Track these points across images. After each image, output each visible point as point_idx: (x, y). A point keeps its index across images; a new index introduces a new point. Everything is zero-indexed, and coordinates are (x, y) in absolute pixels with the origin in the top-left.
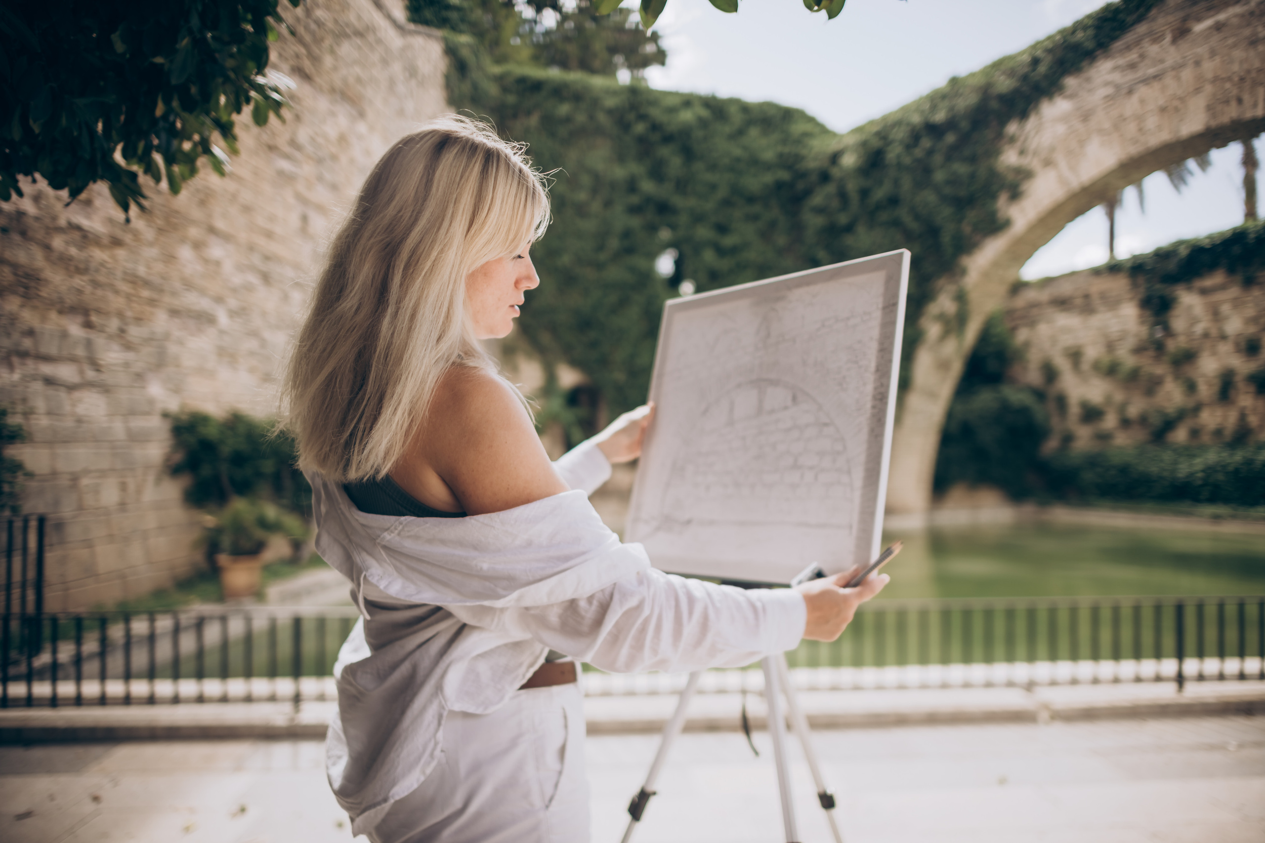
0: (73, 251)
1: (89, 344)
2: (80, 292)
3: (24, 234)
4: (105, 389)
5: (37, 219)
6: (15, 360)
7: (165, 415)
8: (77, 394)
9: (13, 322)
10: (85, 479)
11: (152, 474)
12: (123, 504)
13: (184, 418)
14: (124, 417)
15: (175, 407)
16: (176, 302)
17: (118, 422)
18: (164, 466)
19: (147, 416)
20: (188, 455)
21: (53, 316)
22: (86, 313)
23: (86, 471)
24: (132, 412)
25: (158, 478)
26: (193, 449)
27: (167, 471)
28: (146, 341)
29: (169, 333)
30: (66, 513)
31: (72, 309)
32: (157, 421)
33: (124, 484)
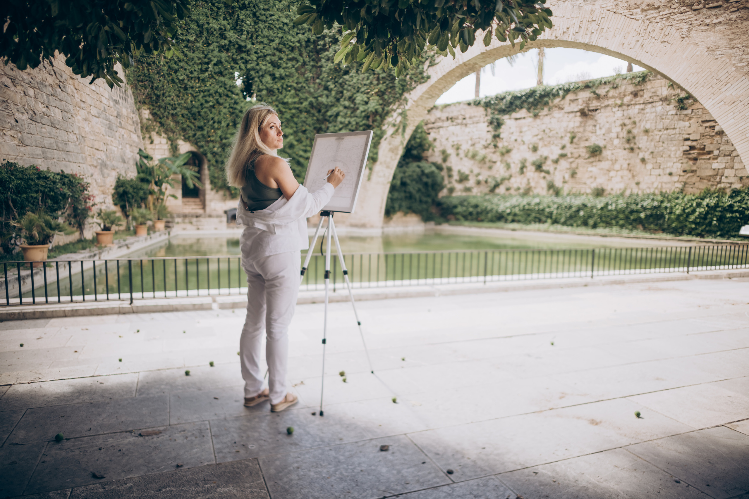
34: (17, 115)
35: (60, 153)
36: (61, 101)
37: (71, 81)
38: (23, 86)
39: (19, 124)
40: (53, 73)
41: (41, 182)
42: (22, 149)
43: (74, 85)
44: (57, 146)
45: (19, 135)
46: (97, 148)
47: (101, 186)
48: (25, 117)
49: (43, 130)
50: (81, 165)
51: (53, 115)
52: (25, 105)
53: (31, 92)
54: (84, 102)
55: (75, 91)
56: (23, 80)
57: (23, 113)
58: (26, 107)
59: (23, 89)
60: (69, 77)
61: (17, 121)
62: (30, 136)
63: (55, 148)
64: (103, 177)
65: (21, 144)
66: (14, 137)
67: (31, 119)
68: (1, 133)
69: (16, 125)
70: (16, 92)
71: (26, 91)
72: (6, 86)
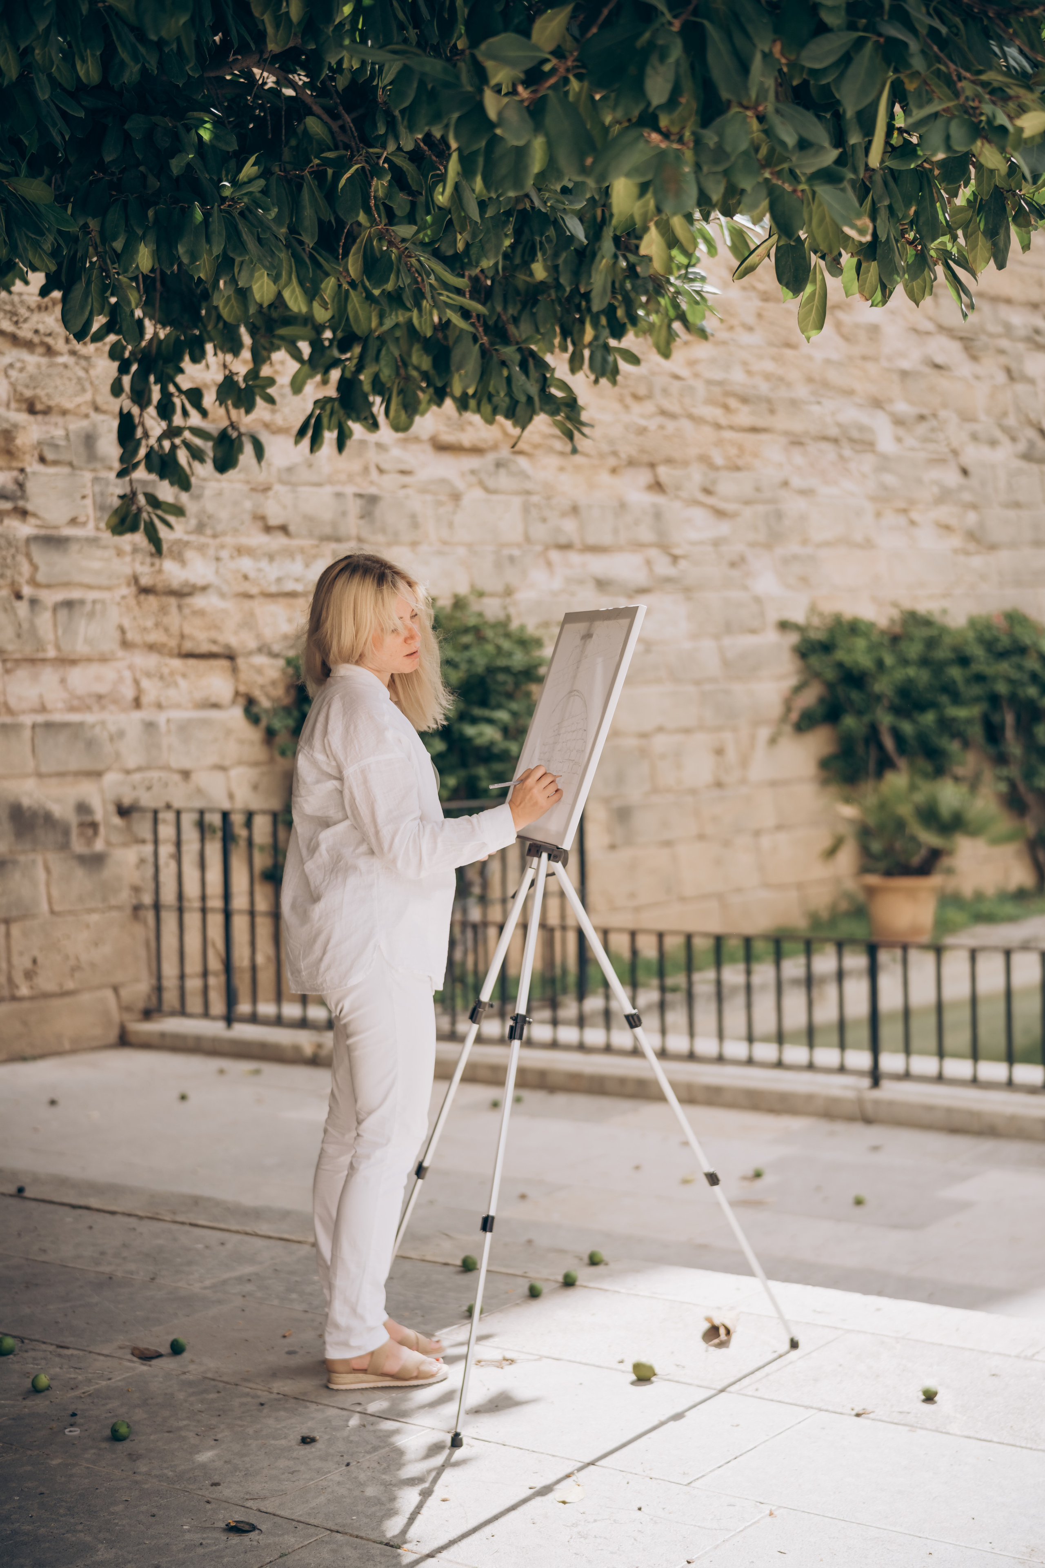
1: (658, 515)
2: (642, 431)
4: (688, 591)
6: (555, 555)
7: (784, 626)
9: (549, 498)
10: (660, 743)
11: (764, 733)
12: (719, 785)
13: (814, 635)
14: (717, 637)
15: (798, 616)
16: (797, 426)
17: (708, 645)
18: (784, 719)
19: (753, 631)
20: (822, 700)
21: (604, 477)
22: (652, 466)
23: (660, 729)
24: (729, 628)
25: (773, 741)
26: (830, 686)
27: (788, 729)
28: (747, 503)
29: (785, 484)
30: (634, 794)
31: (631, 463)
32: (772, 637)
33: (719, 752)
34: (972, 454)
38: (1001, 352)
39: (974, 481)
41: (1004, 667)
42: (977, 562)
45: (972, 518)
52: (1005, 414)
57: (993, 443)
58: (1011, 421)
59: (1002, 360)
61: (965, 472)
62: (1012, 514)
65: (972, 546)
66: (947, 528)
67: (1027, 457)
68: (902, 520)
69: (961, 488)
70: (977, 378)
71: (1014, 366)
72: (938, 367)
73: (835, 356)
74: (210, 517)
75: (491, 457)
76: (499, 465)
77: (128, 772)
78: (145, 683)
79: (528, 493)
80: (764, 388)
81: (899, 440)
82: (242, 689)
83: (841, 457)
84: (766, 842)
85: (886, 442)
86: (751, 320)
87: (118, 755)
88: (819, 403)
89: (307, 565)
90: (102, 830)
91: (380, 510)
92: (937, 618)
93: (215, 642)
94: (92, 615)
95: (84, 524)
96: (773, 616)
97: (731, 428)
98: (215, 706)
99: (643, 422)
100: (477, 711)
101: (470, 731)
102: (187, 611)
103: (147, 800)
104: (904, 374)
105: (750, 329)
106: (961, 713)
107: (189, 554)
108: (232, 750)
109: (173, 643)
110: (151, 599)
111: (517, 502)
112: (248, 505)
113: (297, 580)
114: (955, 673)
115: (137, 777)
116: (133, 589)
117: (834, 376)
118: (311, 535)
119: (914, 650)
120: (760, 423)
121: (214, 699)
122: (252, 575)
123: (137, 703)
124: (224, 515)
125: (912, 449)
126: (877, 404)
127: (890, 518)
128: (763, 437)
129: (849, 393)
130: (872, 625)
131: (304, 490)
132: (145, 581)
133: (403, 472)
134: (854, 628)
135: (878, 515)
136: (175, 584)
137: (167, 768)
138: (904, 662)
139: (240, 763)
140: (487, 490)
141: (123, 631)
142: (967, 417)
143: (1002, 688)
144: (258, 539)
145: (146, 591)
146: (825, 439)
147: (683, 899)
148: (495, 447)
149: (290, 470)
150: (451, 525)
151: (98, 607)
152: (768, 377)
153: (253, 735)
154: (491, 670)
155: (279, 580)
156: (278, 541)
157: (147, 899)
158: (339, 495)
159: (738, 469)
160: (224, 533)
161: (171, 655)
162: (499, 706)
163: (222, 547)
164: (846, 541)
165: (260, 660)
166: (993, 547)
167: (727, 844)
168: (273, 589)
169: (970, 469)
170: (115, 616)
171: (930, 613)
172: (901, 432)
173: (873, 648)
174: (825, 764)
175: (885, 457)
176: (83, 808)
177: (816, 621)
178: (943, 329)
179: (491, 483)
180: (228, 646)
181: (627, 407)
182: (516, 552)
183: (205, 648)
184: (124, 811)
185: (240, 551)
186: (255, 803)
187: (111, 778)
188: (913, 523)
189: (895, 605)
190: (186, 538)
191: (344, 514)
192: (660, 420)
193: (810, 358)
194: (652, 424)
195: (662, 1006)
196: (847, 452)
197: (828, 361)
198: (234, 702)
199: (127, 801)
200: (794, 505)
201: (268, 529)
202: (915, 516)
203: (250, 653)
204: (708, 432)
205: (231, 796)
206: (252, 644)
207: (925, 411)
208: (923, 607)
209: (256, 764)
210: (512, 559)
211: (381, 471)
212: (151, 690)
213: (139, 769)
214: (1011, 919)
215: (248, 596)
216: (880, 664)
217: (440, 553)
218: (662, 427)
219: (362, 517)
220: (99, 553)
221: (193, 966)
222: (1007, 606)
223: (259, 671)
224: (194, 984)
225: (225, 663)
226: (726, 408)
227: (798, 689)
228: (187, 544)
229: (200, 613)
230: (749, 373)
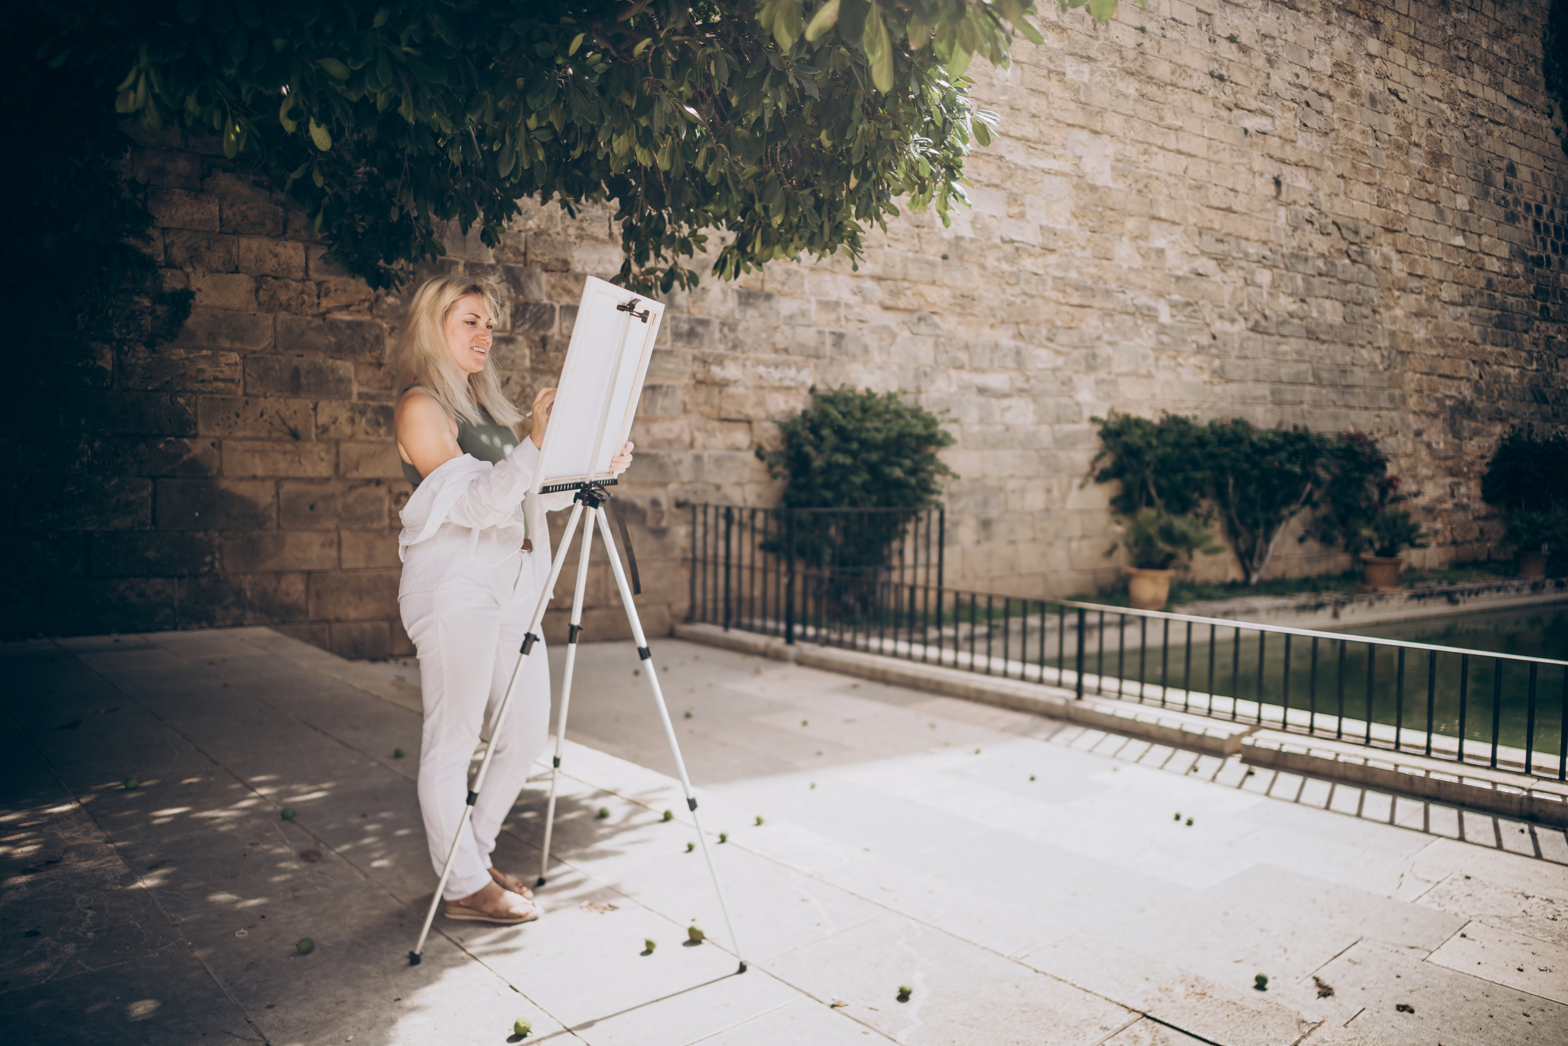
0: (1005, 266)
1: (1018, 353)
3: (961, 258)
4: (1035, 399)
5: (972, 240)
6: (952, 372)
7: (1094, 420)
8: (1006, 402)
9: (950, 339)
10: (1012, 484)
11: (1077, 481)
12: (1047, 510)
13: (1111, 426)
14: (1051, 424)
15: (1103, 415)
16: (1109, 305)
17: (1045, 429)
18: (1089, 475)
19: (1074, 422)
20: (1114, 464)
21: (987, 330)
22: (1017, 324)
23: (1012, 476)
24: (1058, 420)
25: (1082, 486)
26: (1119, 457)
27: (1091, 480)
28: (1075, 348)
29: (1099, 338)
30: (993, 513)
31: (1003, 322)
32: (1085, 426)
33: (1049, 491)
34: (1218, 326)
35: (1324, 391)
36: (1346, 282)
37: (1385, 239)
38: (1242, 268)
39: (1219, 343)
40: (1332, 229)
41: (1228, 450)
42: (1218, 389)
43: (1394, 245)
44: (1316, 376)
45: (1216, 363)
46: (1448, 372)
47: (1446, 458)
48: (1240, 326)
49: (1284, 348)
50: (1383, 413)
51: (1315, 314)
52: (1241, 305)
53: (1264, 277)
54: (1421, 277)
55: (1394, 257)
56: (1246, 255)
57: (1233, 321)
58: (1245, 308)
59: (1241, 273)
60: (1378, 230)
61: (1214, 337)
62: (1242, 363)
63: (1311, 380)
64: (1457, 435)
65: (1216, 380)
66: (1201, 368)
67: (1252, 330)
68: (1173, 363)
69: (1210, 346)
70: (1225, 282)
71: (1248, 277)
72: (1200, 275)
73: (1136, 266)
74: (741, 342)
75: (916, 315)
76: (920, 319)
77: (683, 484)
78: (697, 434)
79: (938, 336)
80: (1089, 282)
81: (1173, 316)
82: (756, 440)
83: (1136, 324)
84: (1074, 545)
85: (1165, 316)
86: (1083, 244)
87: (677, 474)
88: (1124, 292)
89: (798, 371)
90: (666, 516)
91: (844, 343)
92: (1191, 421)
93: (739, 412)
94: (666, 394)
95: (665, 343)
96: (1087, 414)
97: (1068, 304)
98: (739, 449)
99: (1013, 299)
100: (894, 459)
101: (887, 470)
102: (724, 394)
103: (693, 500)
104: (1178, 279)
105: (1084, 248)
106: (1199, 475)
107: (727, 363)
108: (747, 474)
109: (715, 413)
110: (703, 387)
111: (930, 341)
112: (764, 335)
113: (792, 380)
114: (1196, 452)
115: (688, 487)
116: (692, 382)
117: (1132, 277)
118: (802, 354)
119: (1170, 438)
120: (1085, 303)
121: (738, 444)
122: (764, 375)
123: (692, 445)
124: (749, 341)
125: (1180, 321)
126: (1160, 295)
127: (1164, 361)
128: (1088, 310)
129: (1144, 288)
130: (1149, 423)
131: (799, 329)
132: (700, 376)
133: (861, 321)
134: (1138, 423)
135: (1157, 359)
136: (717, 379)
137: (707, 483)
138: (1165, 444)
139: (751, 481)
140: (913, 333)
141: (685, 404)
142: (1217, 305)
143: (1226, 462)
144: (772, 357)
145: (700, 382)
146: (1127, 313)
147: (1020, 575)
148: (919, 309)
149: (791, 317)
150: (889, 353)
151: (670, 390)
152: (1092, 277)
153: (761, 466)
154: (901, 436)
155: (781, 379)
156: (784, 357)
157: (690, 555)
158: (820, 333)
159: (1071, 328)
160: (749, 351)
161: (714, 419)
162: (907, 457)
163: (747, 359)
164: (1134, 374)
165: (768, 425)
166: (1229, 381)
167: (1050, 544)
168: (777, 384)
169: (1217, 335)
170: (680, 395)
171: (1187, 417)
172: (1175, 312)
173: (1145, 434)
174: (1113, 502)
175: (1163, 326)
176: (655, 503)
177: (1113, 419)
178: (1203, 253)
179: (915, 330)
180: (747, 416)
181: (1004, 291)
182: (928, 370)
183: (734, 416)
184: (679, 505)
185: (758, 362)
186: (759, 504)
187: (673, 487)
188: (1180, 365)
189: (1164, 411)
190: (725, 352)
191: (823, 343)
192: (1024, 298)
193: (1120, 267)
194: (1018, 301)
195: (989, 637)
196: (1140, 322)
197: (1131, 269)
198: (749, 448)
199: (682, 498)
200: (1104, 350)
201: (776, 351)
202: (1180, 360)
203: (761, 420)
204: (1052, 304)
205: (745, 500)
206: (762, 415)
207: (1191, 301)
208: (1182, 413)
209: (759, 483)
210: (925, 374)
211: (847, 319)
212: (700, 438)
213: (690, 482)
214: (1222, 599)
215: (761, 387)
216: (1149, 445)
217: (881, 368)
218: (1024, 302)
219: (834, 345)
220: (672, 359)
221: (710, 596)
222: (1237, 417)
223: (766, 430)
224: (710, 605)
225: (745, 426)
226: (1064, 292)
227: (1098, 458)
228: (726, 356)
229: (732, 396)
230: (1080, 273)
